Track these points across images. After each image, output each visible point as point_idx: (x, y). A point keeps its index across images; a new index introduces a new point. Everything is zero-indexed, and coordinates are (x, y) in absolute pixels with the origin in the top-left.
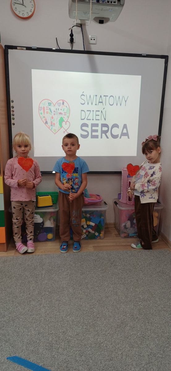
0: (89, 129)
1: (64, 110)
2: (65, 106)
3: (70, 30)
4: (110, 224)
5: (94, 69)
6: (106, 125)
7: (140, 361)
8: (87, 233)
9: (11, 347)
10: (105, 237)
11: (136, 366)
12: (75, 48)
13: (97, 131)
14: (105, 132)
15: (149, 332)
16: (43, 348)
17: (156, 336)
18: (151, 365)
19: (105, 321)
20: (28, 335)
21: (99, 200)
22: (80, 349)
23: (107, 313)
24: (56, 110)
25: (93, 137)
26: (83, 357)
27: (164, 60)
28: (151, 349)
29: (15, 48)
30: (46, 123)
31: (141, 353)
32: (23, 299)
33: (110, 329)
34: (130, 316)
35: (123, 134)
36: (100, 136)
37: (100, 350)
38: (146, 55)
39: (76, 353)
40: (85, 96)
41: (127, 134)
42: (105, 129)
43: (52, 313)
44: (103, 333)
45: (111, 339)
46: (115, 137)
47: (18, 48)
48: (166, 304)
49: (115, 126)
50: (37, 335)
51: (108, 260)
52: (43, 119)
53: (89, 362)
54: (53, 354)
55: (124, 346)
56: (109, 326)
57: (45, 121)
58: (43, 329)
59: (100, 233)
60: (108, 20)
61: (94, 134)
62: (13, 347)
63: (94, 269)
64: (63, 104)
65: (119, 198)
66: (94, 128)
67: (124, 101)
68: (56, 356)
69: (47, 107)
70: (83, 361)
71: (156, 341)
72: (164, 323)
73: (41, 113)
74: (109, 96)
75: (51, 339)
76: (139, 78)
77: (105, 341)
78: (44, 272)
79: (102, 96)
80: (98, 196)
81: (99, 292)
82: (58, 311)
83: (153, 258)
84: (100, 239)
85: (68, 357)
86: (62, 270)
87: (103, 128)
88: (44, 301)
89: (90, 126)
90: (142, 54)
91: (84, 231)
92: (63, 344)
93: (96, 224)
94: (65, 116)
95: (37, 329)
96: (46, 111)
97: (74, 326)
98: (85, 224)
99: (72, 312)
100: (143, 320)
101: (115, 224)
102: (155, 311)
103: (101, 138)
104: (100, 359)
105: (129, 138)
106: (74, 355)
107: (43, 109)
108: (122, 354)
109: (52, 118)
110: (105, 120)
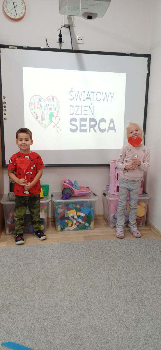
0: (78, 124)
1: (53, 106)
2: (54, 102)
3: (59, 31)
4: (99, 216)
5: (82, 67)
6: (94, 120)
7: (137, 343)
8: (78, 224)
9: (5, 333)
10: (95, 227)
11: (133, 347)
12: (63, 47)
13: (85, 125)
14: (93, 126)
15: (144, 315)
16: (38, 333)
17: (151, 318)
18: (148, 346)
19: (99, 305)
20: (22, 321)
21: (89, 191)
22: (75, 333)
23: (101, 298)
24: (47, 105)
25: (82, 131)
26: (79, 340)
27: (147, 59)
28: (147, 331)
29: (6, 47)
30: (37, 117)
31: (137, 335)
32: (17, 287)
33: (105, 313)
34: (123, 300)
35: (110, 128)
36: (88, 130)
37: (96, 333)
38: (130, 54)
39: (72, 337)
40: (74, 92)
41: (113, 128)
42: (93, 123)
43: (46, 299)
44: (98, 316)
45: (106, 323)
46: (102, 131)
47: (10, 47)
48: (159, 288)
49: (103, 120)
50: (31, 321)
51: (98, 248)
52: (34, 114)
53: (85, 345)
54: (49, 339)
55: (119, 329)
56: (103, 310)
57: (35, 116)
58: (38, 315)
59: (91, 224)
60: (96, 15)
61: (82, 128)
62: (7, 332)
63: (86, 257)
64: (53, 99)
65: (108, 190)
66: (82, 123)
67: (110, 97)
68: (52, 340)
69: (37, 103)
70: (79, 344)
71: (151, 323)
72: (158, 306)
73: (32, 109)
74: (96, 93)
75: (46, 324)
76: (124, 75)
77: (100, 324)
78: (36, 261)
79: (90, 93)
80: (88, 188)
81: (92, 278)
82: (52, 297)
83: (142, 246)
84: (90, 229)
85: (64, 341)
86: (54, 259)
87: (91, 122)
88: (37, 288)
89: (78, 121)
90: (126, 53)
91: (75, 222)
92: (58, 328)
93: (86, 215)
94: (55, 111)
95: (31, 315)
96: (36, 106)
97: (69, 311)
98: (76, 215)
99: (66, 297)
100: (137, 303)
101: (104, 216)
102: (148, 294)
103: (90, 132)
104: (96, 342)
105: (115, 132)
106: (70, 339)
107: (33, 105)
108: (118, 336)
109: (43, 113)
110: (93, 115)
